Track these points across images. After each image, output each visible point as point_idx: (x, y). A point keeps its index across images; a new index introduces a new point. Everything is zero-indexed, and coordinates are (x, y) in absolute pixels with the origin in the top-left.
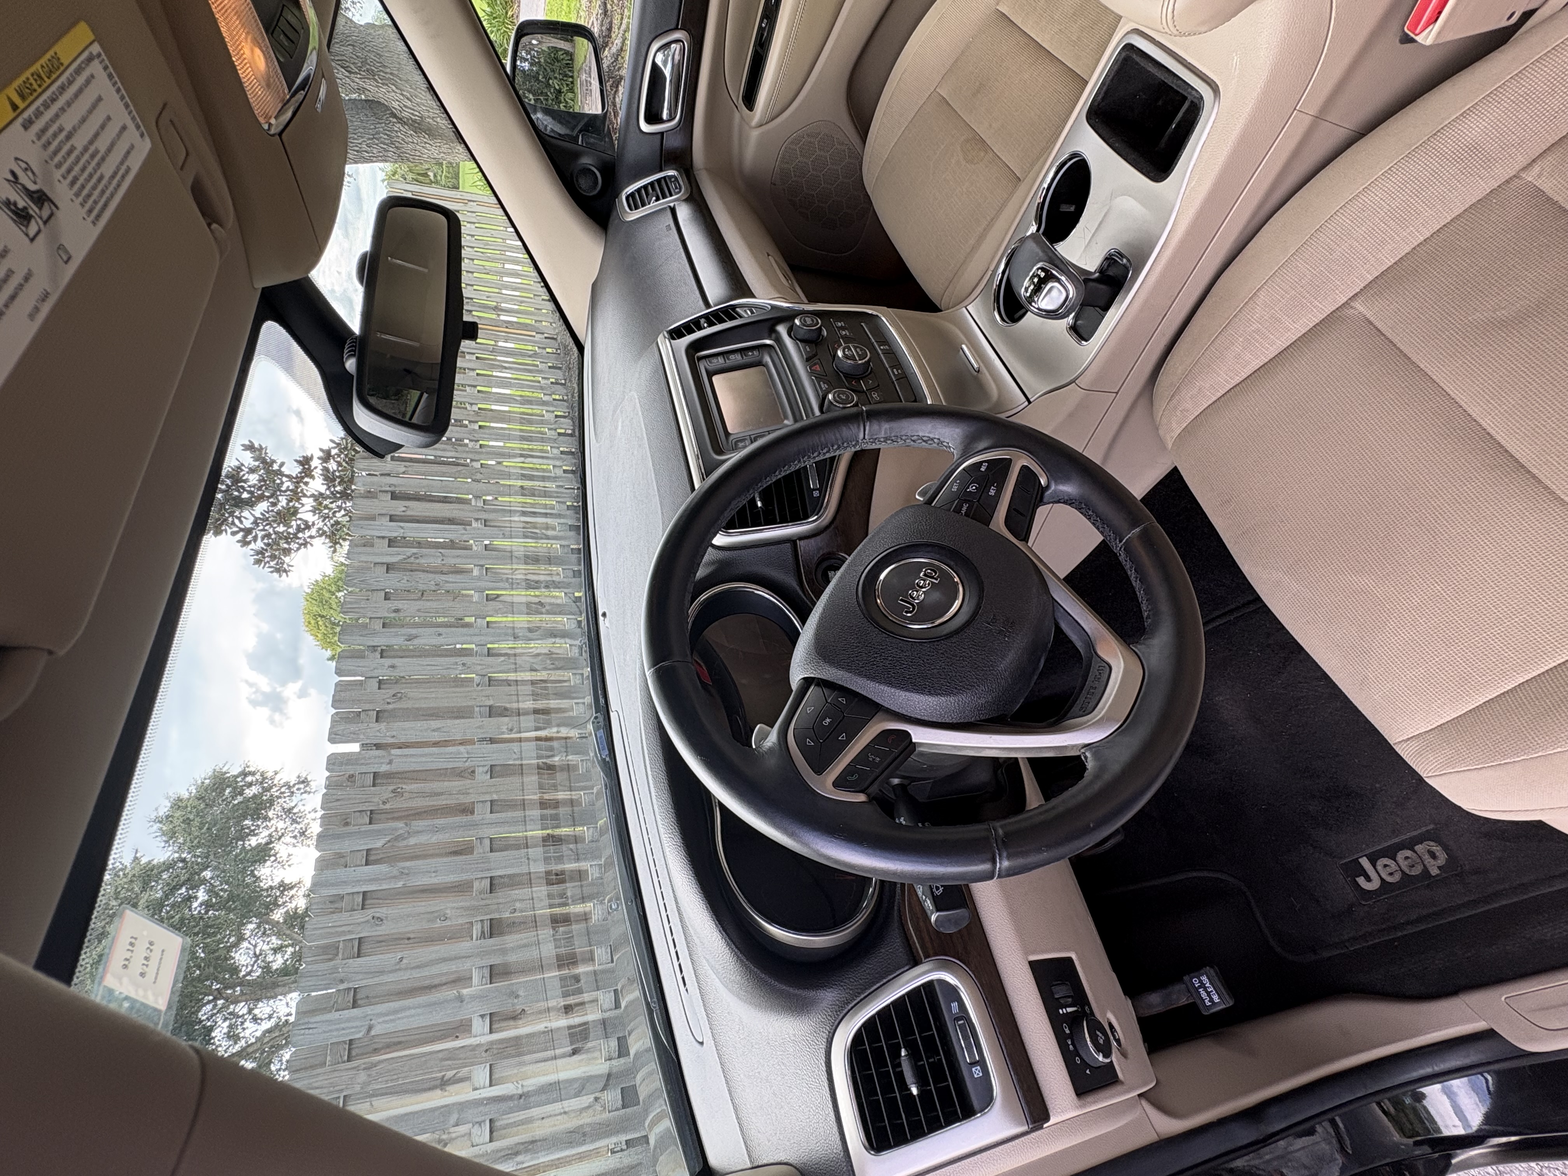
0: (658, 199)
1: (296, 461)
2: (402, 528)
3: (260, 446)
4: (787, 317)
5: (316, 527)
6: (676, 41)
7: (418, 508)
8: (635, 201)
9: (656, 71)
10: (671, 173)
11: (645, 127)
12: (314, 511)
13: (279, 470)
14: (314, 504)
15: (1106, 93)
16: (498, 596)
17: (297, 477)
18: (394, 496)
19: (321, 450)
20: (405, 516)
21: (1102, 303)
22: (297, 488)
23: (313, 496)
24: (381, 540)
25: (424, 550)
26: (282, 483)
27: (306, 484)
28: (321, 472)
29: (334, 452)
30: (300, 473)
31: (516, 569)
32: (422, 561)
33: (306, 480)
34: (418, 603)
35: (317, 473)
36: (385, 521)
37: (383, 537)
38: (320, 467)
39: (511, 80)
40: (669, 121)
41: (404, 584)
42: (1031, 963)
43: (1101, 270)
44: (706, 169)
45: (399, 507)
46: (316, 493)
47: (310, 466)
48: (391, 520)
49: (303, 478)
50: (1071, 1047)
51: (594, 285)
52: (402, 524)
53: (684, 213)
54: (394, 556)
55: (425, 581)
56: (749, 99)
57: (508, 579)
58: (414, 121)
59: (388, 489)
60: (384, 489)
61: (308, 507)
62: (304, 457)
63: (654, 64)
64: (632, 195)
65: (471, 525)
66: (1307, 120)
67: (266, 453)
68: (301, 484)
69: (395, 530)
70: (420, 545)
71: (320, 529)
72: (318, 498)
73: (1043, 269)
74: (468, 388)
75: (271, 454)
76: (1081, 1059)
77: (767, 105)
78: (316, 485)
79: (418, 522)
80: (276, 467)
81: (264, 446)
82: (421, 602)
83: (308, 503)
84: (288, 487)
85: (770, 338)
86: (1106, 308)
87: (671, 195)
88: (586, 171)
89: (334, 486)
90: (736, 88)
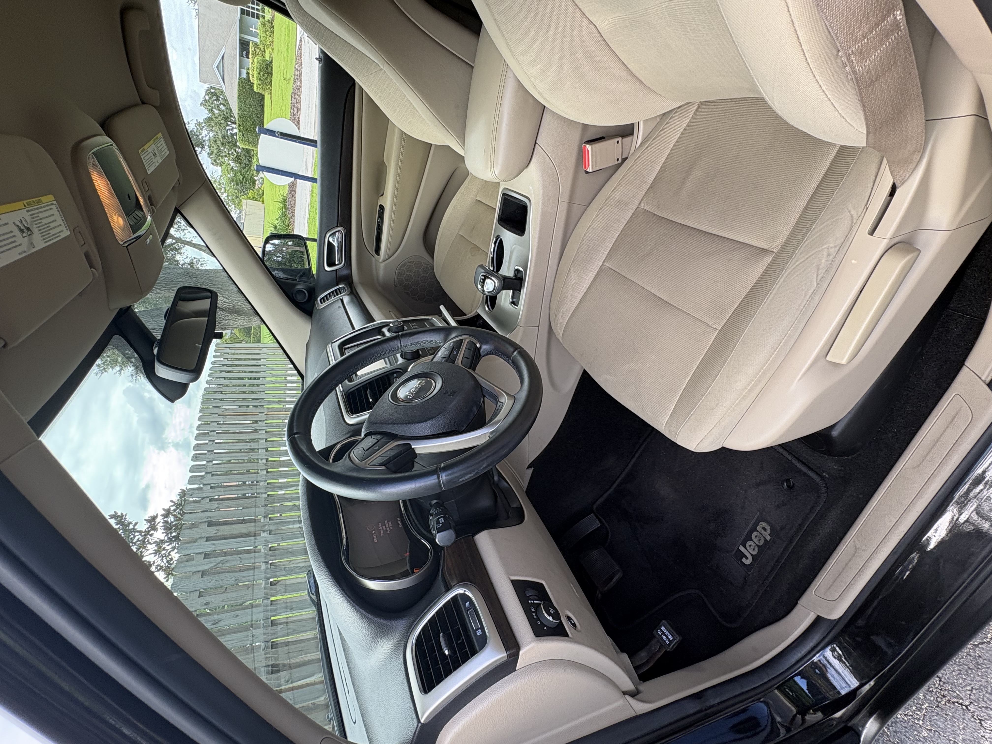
0: (335, 296)
1: (146, 520)
2: (214, 544)
3: (122, 514)
4: (387, 325)
5: (156, 564)
6: (338, 231)
7: (225, 530)
8: (323, 300)
9: (330, 245)
10: (341, 286)
11: (327, 269)
12: (156, 552)
13: (133, 529)
14: (156, 548)
15: (502, 212)
16: (279, 581)
17: (146, 531)
18: (210, 524)
19: (164, 510)
20: (216, 536)
21: (518, 288)
22: (145, 538)
23: (154, 543)
24: (199, 555)
25: (229, 557)
26: (135, 536)
27: (151, 535)
28: (162, 525)
29: (172, 508)
30: (148, 528)
31: (291, 561)
32: (227, 565)
33: (152, 532)
34: (222, 595)
35: (160, 526)
36: (203, 542)
37: (200, 553)
38: (162, 521)
39: (262, 260)
40: (339, 264)
41: (213, 584)
42: (514, 582)
43: (515, 276)
44: (360, 283)
45: (212, 531)
46: (158, 540)
47: (155, 522)
48: (207, 541)
49: (149, 531)
50: (535, 617)
51: (307, 344)
52: (214, 542)
53: (346, 299)
54: (207, 565)
55: (228, 579)
56: (378, 251)
57: (285, 568)
58: (229, 309)
59: (206, 520)
60: (204, 520)
61: (151, 551)
62: (151, 517)
63: (329, 242)
64: (323, 298)
65: (260, 536)
66: (566, 205)
67: (125, 519)
68: (148, 536)
69: (207, 547)
70: (225, 554)
71: (158, 565)
72: (160, 543)
73: (483, 275)
74: (260, 450)
75: (129, 518)
76: (541, 622)
77: (386, 252)
78: (159, 534)
79: (225, 539)
80: (131, 526)
81: (124, 514)
82: (225, 594)
83: (152, 548)
84: (139, 538)
85: (379, 335)
86: (520, 291)
87: (341, 293)
88: (300, 291)
89: (171, 533)
90: (371, 247)
